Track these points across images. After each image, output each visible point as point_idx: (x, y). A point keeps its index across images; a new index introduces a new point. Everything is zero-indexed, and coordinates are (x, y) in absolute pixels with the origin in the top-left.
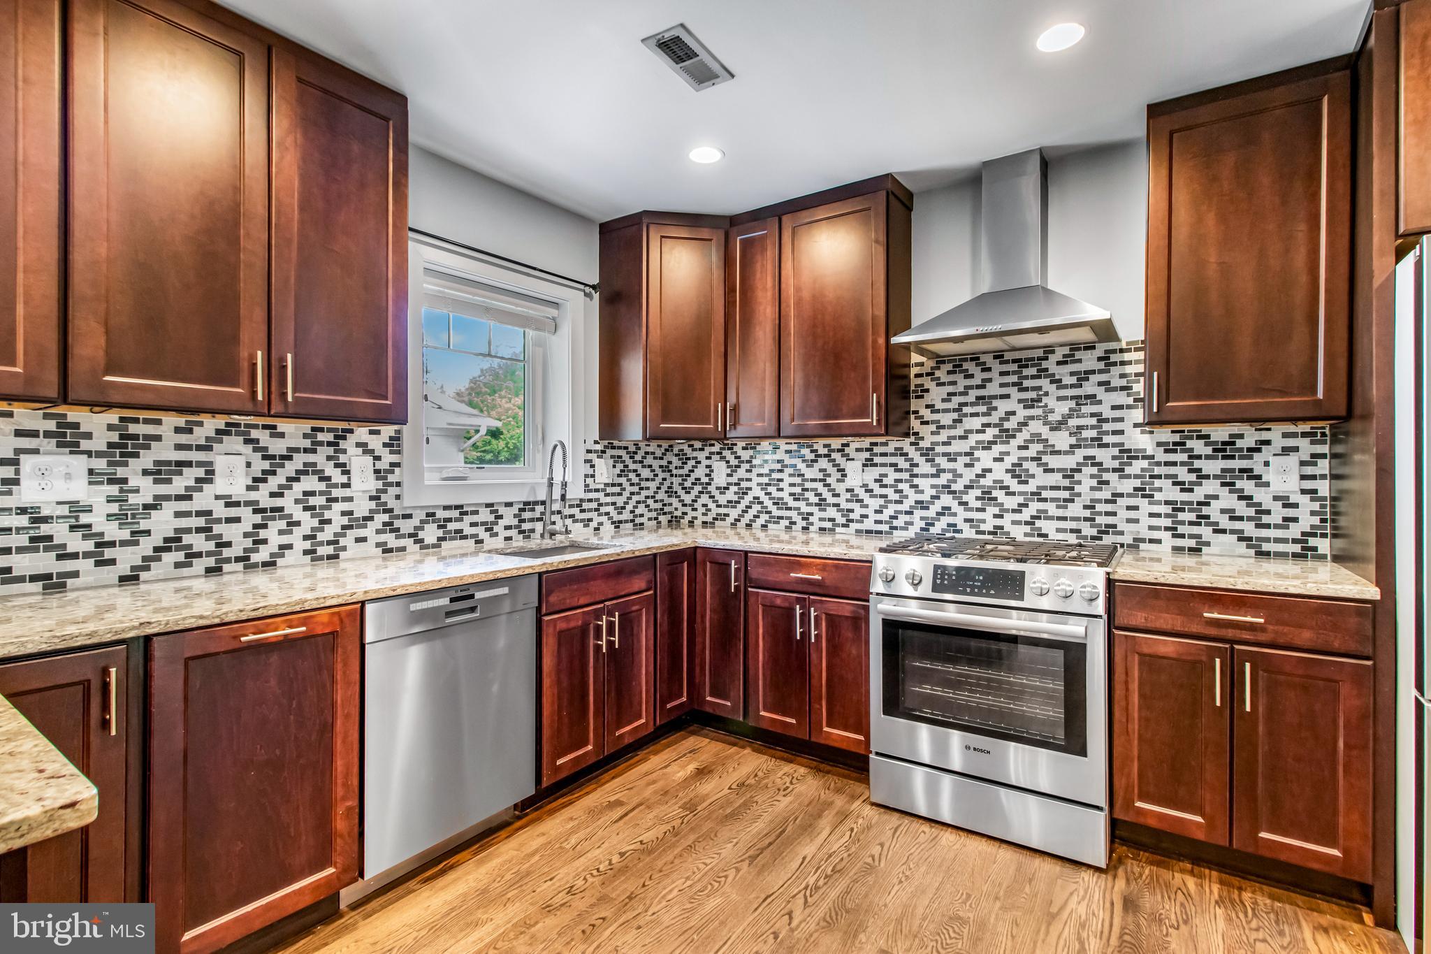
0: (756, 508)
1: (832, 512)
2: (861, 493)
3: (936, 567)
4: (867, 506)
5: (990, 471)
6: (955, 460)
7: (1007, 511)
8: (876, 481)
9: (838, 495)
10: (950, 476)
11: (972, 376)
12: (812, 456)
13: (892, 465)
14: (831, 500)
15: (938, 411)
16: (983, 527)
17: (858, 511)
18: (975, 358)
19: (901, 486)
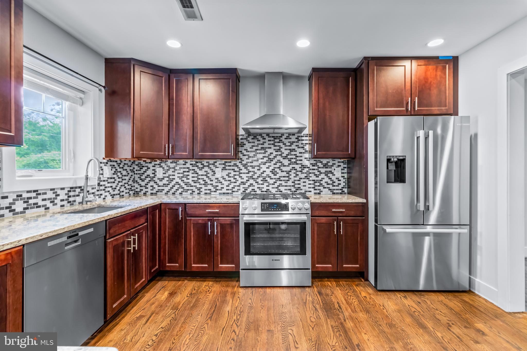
0: (177, 186)
1: (210, 187)
2: (221, 180)
3: (262, 203)
4: (223, 184)
5: (265, 171)
6: (254, 168)
7: (270, 184)
8: (227, 175)
9: (212, 181)
10: (252, 173)
11: (260, 141)
12: (202, 166)
13: (232, 170)
14: (209, 182)
15: (249, 152)
16: (263, 190)
17: (220, 186)
18: (261, 135)
19: (236, 177)
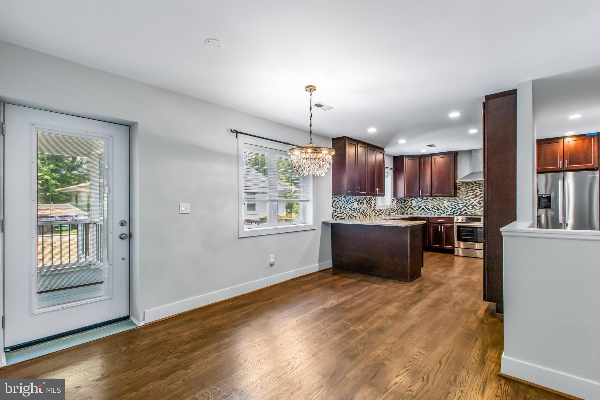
0: (423, 210)
1: (440, 211)
2: (447, 207)
3: (466, 218)
4: (448, 210)
5: (473, 203)
6: (466, 201)
7: (477, 210)
8: (450, 205)
9: (442, 208)
10: (466, 204)
11: (470, 186)
12: (436, 200)
13: (453, 202)
14: (440, 208)
15: (463, 192)
16: (472, 213)
17: (446, 210)
18: (470, 183)
19: (455, 206)
